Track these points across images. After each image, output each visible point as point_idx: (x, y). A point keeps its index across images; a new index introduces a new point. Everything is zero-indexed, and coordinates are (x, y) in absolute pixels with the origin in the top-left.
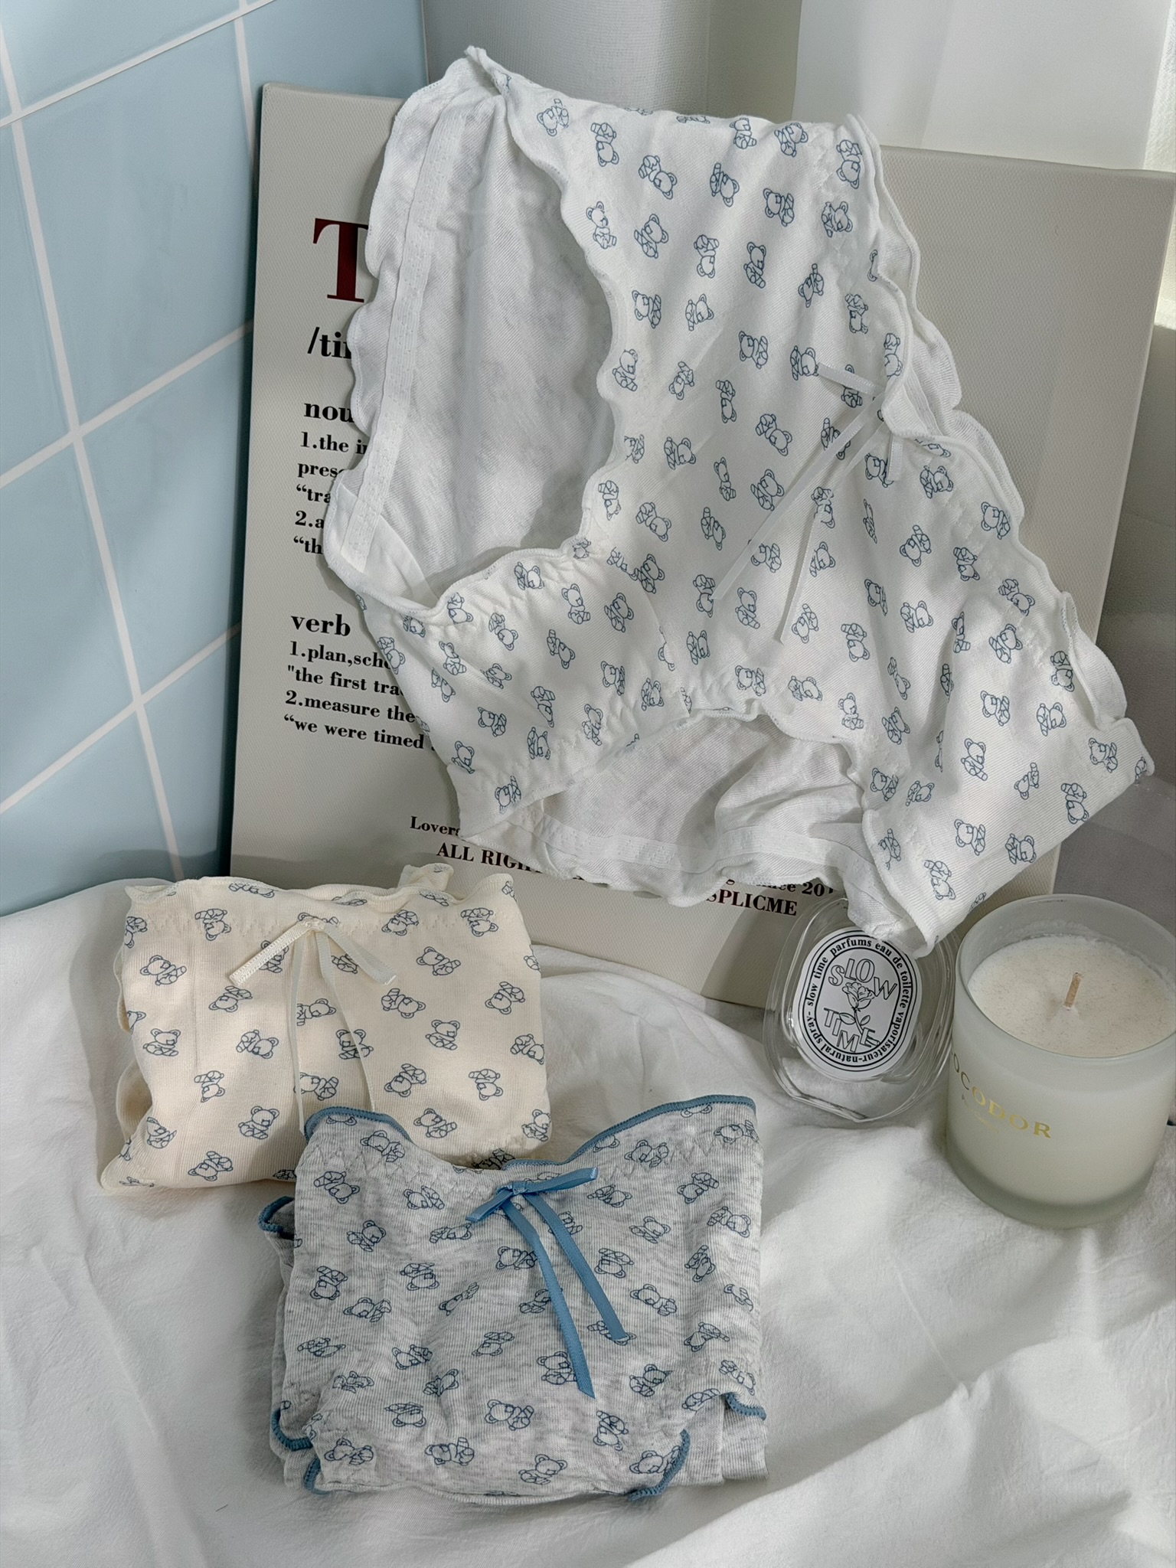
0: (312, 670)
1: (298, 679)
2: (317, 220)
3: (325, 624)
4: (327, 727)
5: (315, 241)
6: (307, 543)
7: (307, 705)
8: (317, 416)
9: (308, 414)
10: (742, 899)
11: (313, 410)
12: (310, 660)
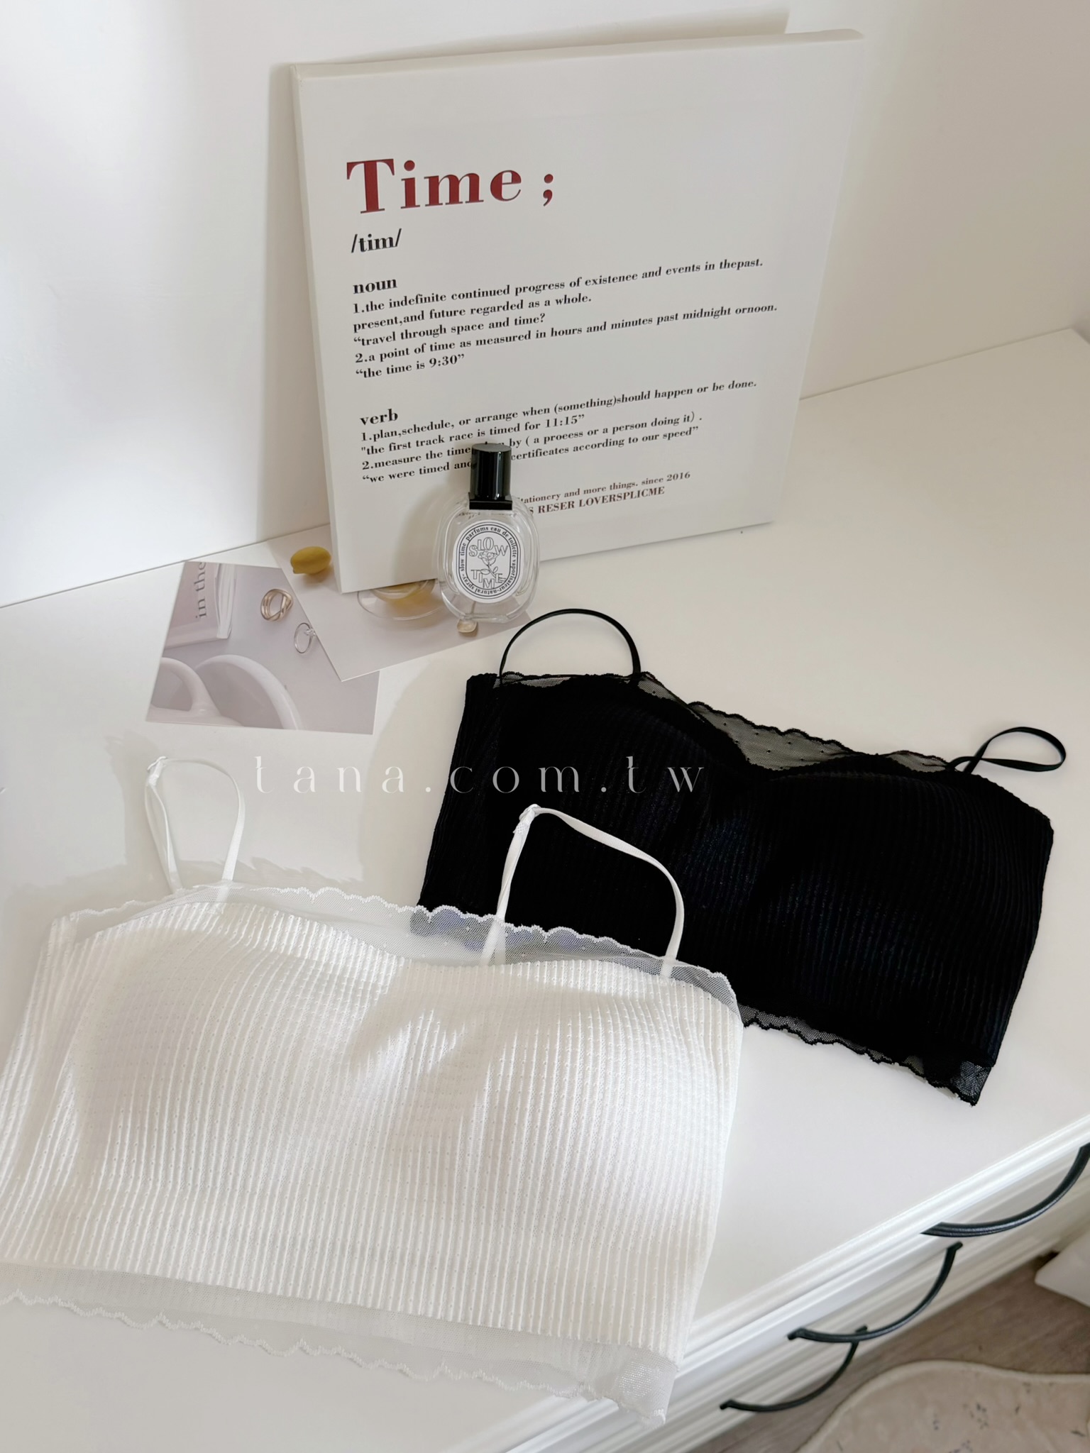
0: (377, 446)
1: (368, 453)
2: (348, 164)
3: (382, 417)
4: (390, 476)
5: (348, 178)
6: (365, 372)
7: (376, 466)
8: (362, 291)
9: (356, 291)
10: (635, 494)
11: (359, 288)
12: (375, 440)
